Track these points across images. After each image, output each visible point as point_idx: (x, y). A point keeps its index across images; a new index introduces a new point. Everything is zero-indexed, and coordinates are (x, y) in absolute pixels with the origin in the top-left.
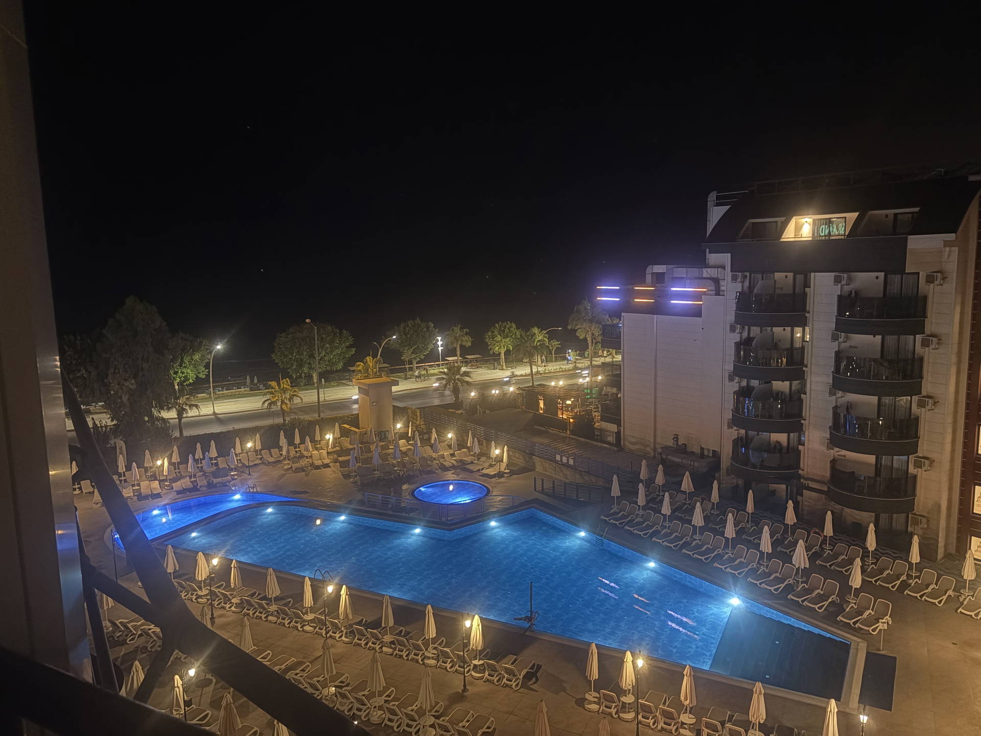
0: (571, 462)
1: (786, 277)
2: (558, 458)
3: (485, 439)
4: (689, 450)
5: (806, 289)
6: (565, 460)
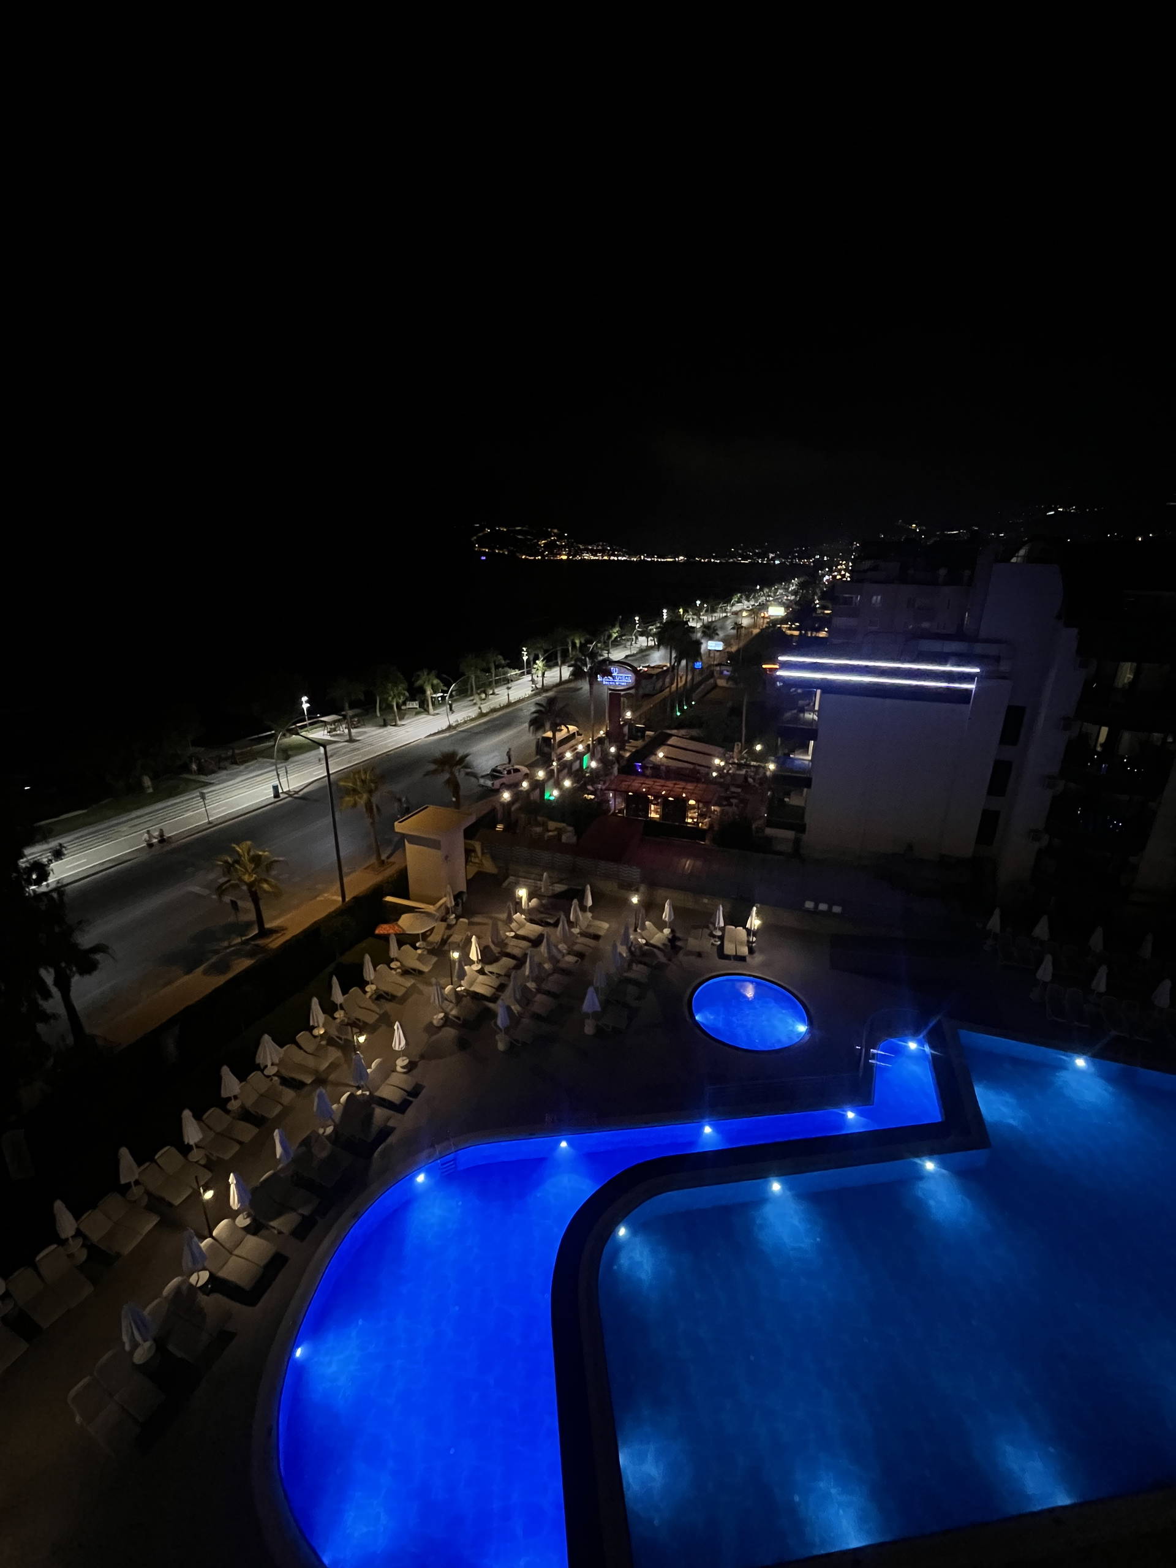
2: (808, 904)
6: (823, 907)
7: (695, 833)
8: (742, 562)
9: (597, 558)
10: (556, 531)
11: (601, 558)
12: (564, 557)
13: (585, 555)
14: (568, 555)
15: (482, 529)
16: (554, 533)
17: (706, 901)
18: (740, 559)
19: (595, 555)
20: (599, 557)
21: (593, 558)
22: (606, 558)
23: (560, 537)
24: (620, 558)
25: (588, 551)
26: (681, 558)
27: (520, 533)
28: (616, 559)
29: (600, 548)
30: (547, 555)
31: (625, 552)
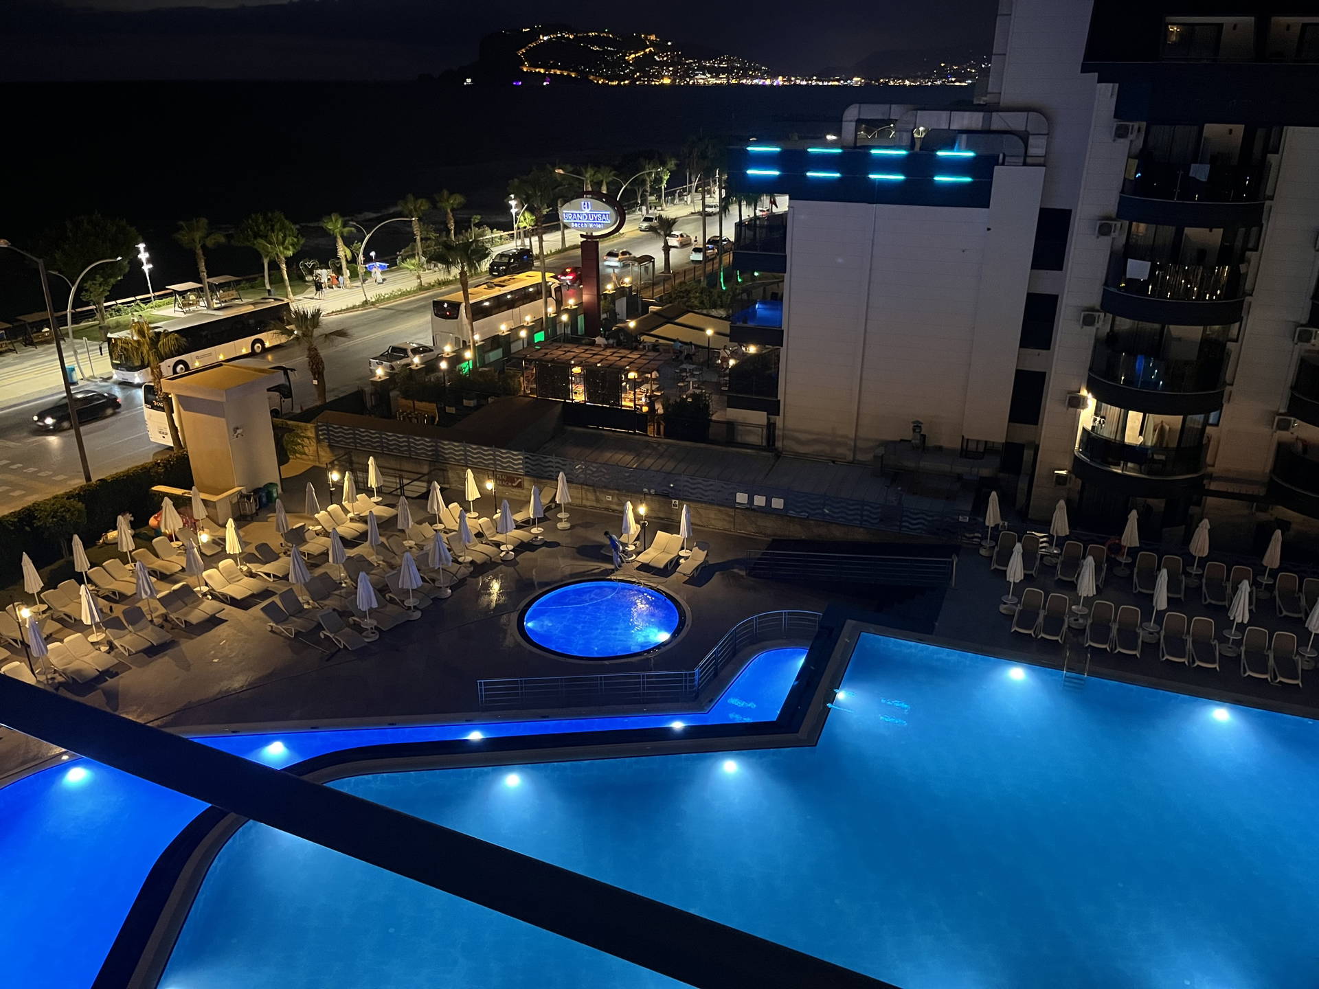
0: (778, 503)
1: (1231, 131)
2: (742, 498)
3: (526, 475)
4: (931, 443)
5: (1269, 156)
6: (760, 501)
7: (635, 419)
8: (957, 84)
9: (719, 82)
10: (653, 37)
11: (725, 81)
12: (667, 81)
13: (699, 76)
14: (674, 75)
15: (533, 36)
16: (649, 40)
17: (609, 498)
18: (953, 79)
19: (717, 77)
20: (723, 80)
21: (713, 81)
22: (734, 81)
23: (660, 47)
24: (756, 81)
25: (703, 69)
26: (856, 79)
27: (595, 41)
28: (749, 82)
29: (724, 65)
30: (639, 79)
31: (766, 72)
